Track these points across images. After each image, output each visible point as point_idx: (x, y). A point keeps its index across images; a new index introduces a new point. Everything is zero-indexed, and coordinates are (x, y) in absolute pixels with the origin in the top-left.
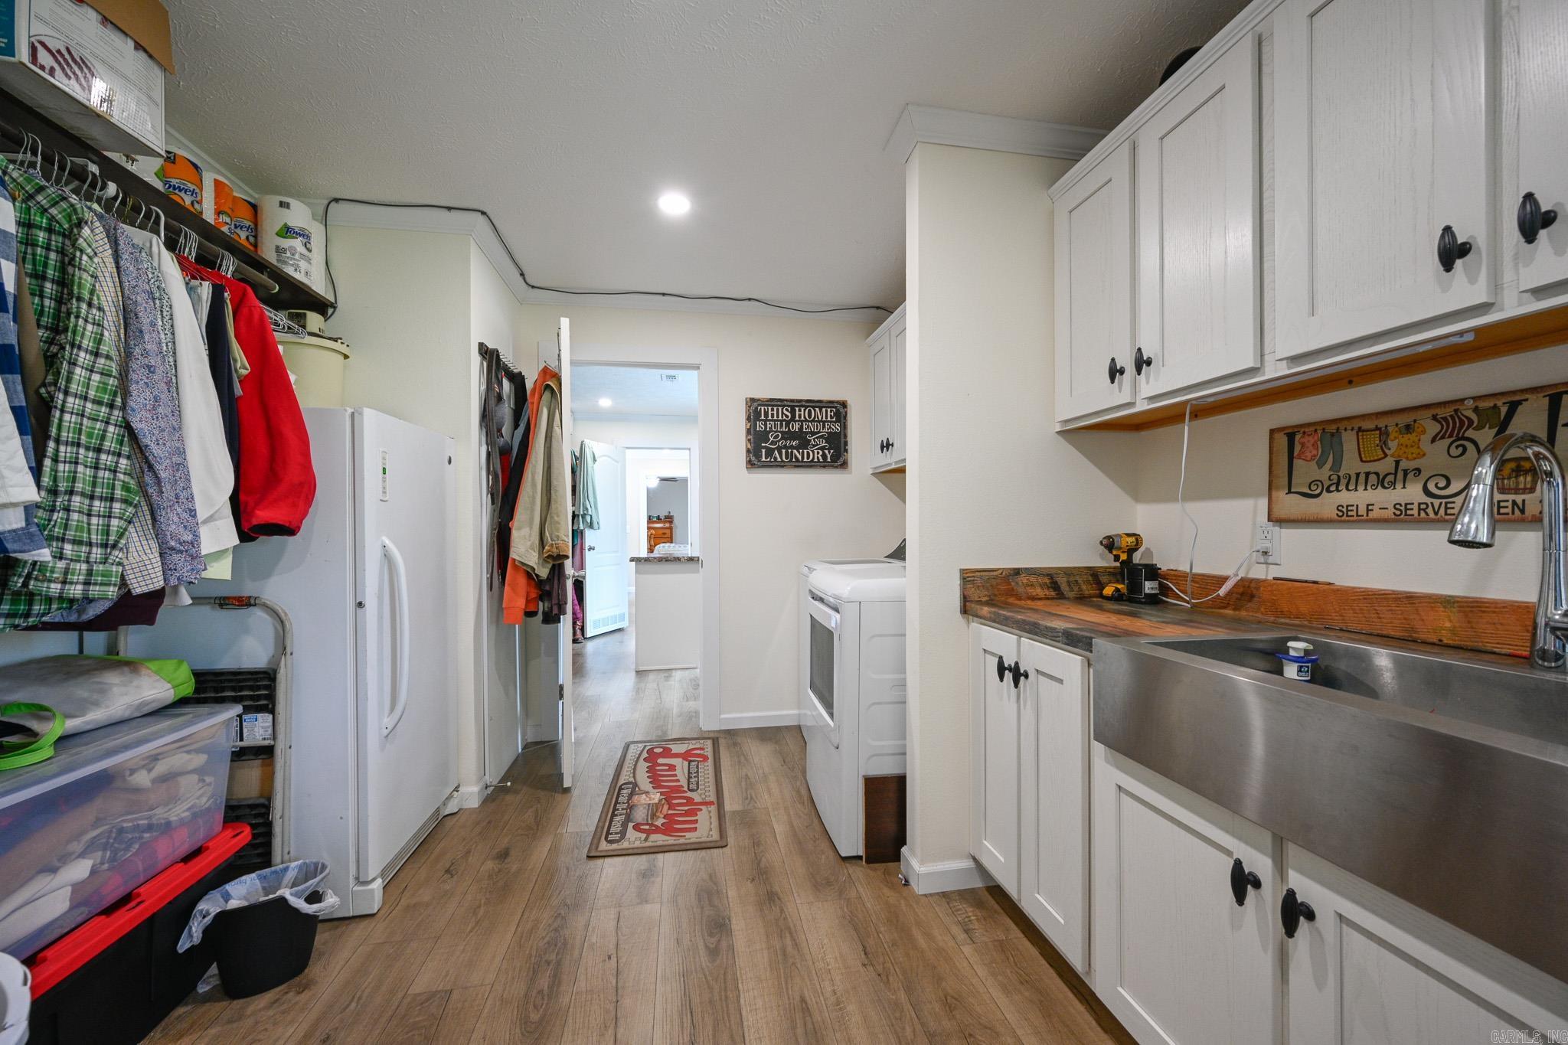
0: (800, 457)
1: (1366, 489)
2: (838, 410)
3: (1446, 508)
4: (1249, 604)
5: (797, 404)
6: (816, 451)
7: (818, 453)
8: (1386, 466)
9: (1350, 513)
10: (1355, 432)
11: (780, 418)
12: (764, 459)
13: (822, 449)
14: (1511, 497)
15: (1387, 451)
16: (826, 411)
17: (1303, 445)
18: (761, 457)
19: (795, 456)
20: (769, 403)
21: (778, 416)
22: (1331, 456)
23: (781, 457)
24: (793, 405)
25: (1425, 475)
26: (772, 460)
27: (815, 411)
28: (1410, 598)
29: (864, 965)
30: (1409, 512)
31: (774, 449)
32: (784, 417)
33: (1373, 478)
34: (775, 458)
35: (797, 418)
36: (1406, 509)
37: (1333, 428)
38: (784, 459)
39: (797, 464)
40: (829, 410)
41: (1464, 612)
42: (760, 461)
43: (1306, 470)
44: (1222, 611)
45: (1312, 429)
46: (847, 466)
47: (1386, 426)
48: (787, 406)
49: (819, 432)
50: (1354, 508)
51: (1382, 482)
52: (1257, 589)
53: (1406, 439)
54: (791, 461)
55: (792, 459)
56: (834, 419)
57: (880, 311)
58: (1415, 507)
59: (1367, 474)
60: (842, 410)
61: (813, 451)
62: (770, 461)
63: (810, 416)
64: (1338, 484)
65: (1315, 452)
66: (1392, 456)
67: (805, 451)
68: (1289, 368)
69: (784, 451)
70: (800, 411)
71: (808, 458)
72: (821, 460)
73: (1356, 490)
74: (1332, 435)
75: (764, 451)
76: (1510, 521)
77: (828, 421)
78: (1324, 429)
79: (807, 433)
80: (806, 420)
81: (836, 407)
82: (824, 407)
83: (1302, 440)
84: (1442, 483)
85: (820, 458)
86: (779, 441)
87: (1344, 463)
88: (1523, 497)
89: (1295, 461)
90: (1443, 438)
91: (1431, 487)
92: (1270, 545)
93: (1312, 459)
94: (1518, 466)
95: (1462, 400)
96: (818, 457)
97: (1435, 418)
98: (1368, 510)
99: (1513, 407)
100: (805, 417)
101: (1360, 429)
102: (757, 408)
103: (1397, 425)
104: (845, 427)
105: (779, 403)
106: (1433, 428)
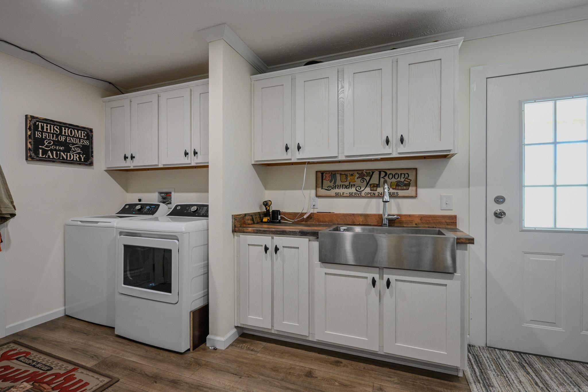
0: (65, 157)
1: (342, 189)
2: (88, 133)
3: (360, 194)
4: (310, 220)
5: (63, 125)
6: (75, 155)
7: (76, 156)
8: (347, 183)
9: (339, 195)
10: (339, 174)
11: (52, 132)
12: (41, 156)
13: (79, 153)
14: (372, 192)
15: (347, 180)
16: (81, 133)
17: (326, 176)
18: (39, 154)
19: (62, 156)
20: (45, 121)
21: (50, 130)
22: (333, 180)
23: (53, 156)
24: (61, 125)
25: (356, 186)
26: (47, 157)
27: (74, 131)
28: (353, 215)
29: (240, 378)
30: (352, 195)
31: (48, 150)
32: (55, 132)
33: (344, 186)
34: (49, 156)
35: (63, 134)
36: (352, 194)
37: (334, 173)
38: (55, 157)
39: (63, 161)
40: (83, 132)
41: (365, 217)
42: (38, 157)
43: (326, 183)
44: (301, 223)
45: (329, 172)
46: (93, 165)
47: (347, 174)
48: (58, 126)
49: (77, 144)
50: (340, 193)
51: (346, 187)
52: (313, 216)
53: (352, 177)
54: (59, 159)
55: (60, 157)
56: (86, 138)
57: (111, 85)
58: (354, 193)
59: (343, 185)
60: (90, 133)
61: (73, 155)
62: (45, 158)
63: (71, 134)
64: (335, 187)
65: (329, 178)
66: (349, 181)
67: (69, 154)
68: (346, 158)
69: (55, 152)
70: (65, 129)
71: (70, 158)
72: (78, 160)
73: (340, 189)
74: (334, 174)
75: (41, 151)
76: (372, 197)
77: (82, 139)
78: (331, 173)
79: (70, 143)
80: (69, 136)
81: (86, 131)
82: (80, 130)
83: (326, 175)
84: (359, 188)
85: (78, 159)
86: (51, 146)
87: (337, 182)
88: (375, 192)
89: (324, 180)
90: (359, 178)
91: (357, 189)
92: (315, 203)
93: (328, 180)
94: (374, 185)
95: (363, 170)
96: (76, 158)
97: (358, 173)
98: (343, 194)
99: (373, 173)
100: (68, 134)
101: (341, 174)
102: (35, 123)
103: (349, 174)
104: (91, 143)
105: (51, 122)
106: (357, 176)
